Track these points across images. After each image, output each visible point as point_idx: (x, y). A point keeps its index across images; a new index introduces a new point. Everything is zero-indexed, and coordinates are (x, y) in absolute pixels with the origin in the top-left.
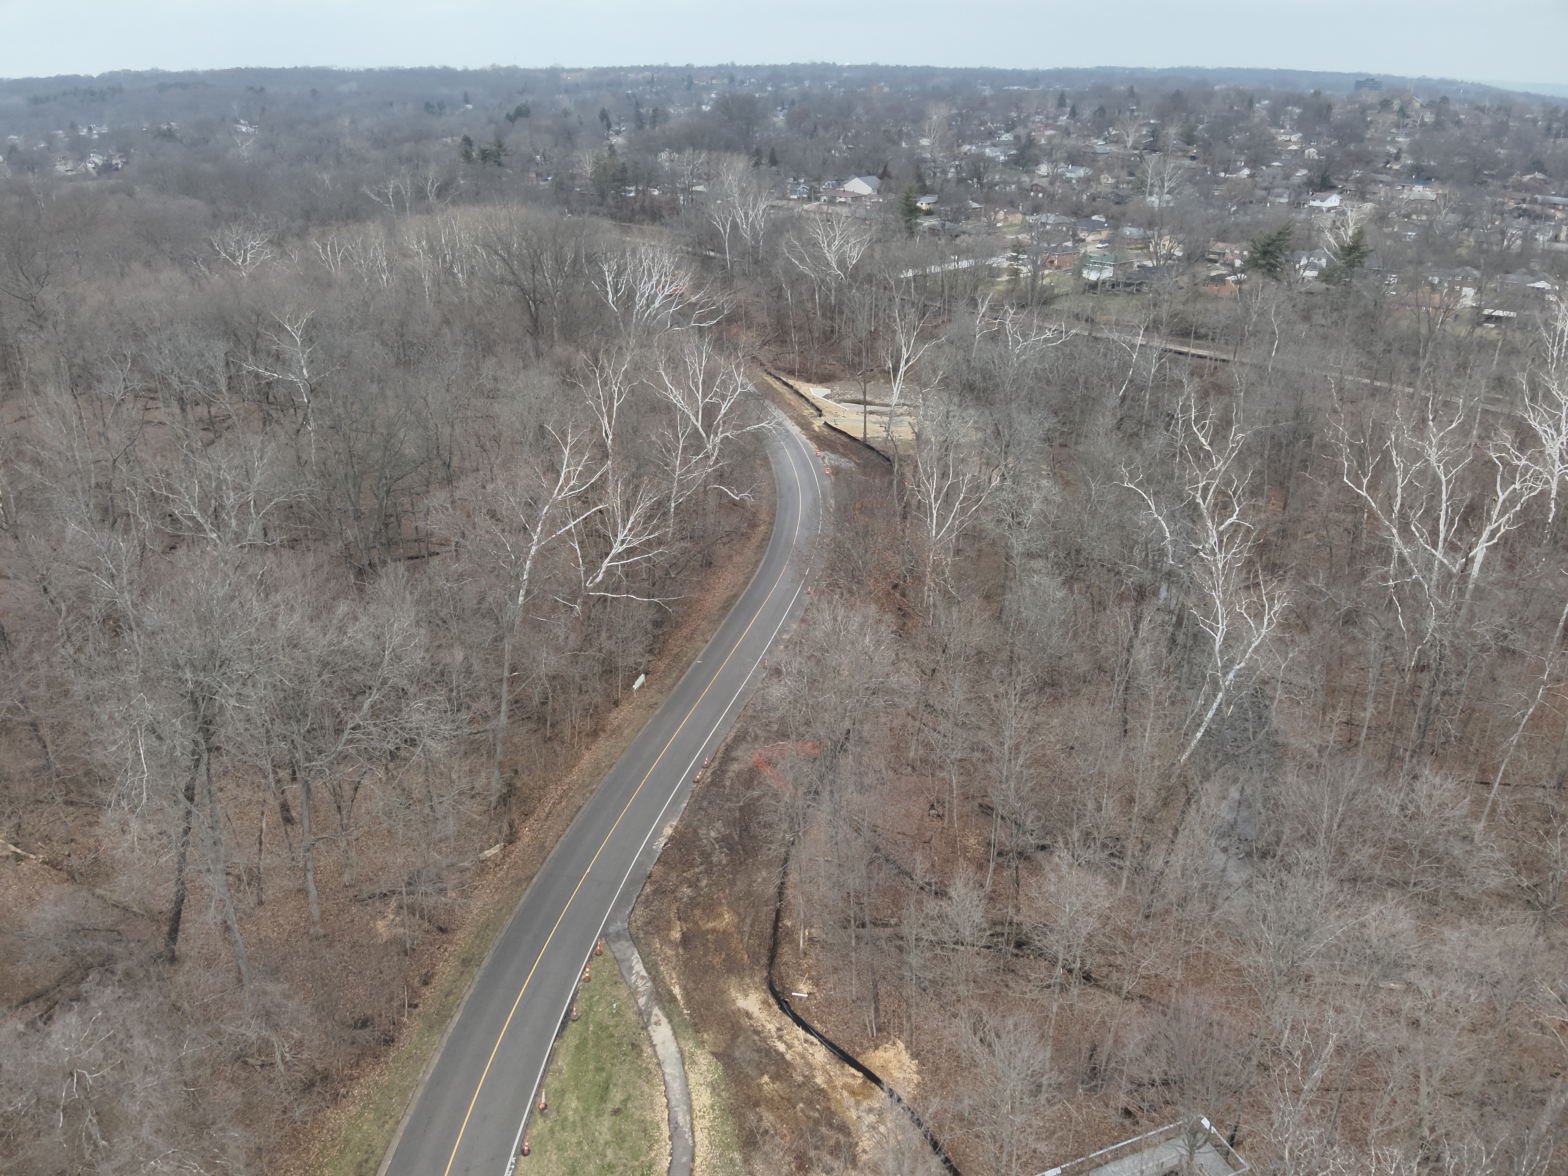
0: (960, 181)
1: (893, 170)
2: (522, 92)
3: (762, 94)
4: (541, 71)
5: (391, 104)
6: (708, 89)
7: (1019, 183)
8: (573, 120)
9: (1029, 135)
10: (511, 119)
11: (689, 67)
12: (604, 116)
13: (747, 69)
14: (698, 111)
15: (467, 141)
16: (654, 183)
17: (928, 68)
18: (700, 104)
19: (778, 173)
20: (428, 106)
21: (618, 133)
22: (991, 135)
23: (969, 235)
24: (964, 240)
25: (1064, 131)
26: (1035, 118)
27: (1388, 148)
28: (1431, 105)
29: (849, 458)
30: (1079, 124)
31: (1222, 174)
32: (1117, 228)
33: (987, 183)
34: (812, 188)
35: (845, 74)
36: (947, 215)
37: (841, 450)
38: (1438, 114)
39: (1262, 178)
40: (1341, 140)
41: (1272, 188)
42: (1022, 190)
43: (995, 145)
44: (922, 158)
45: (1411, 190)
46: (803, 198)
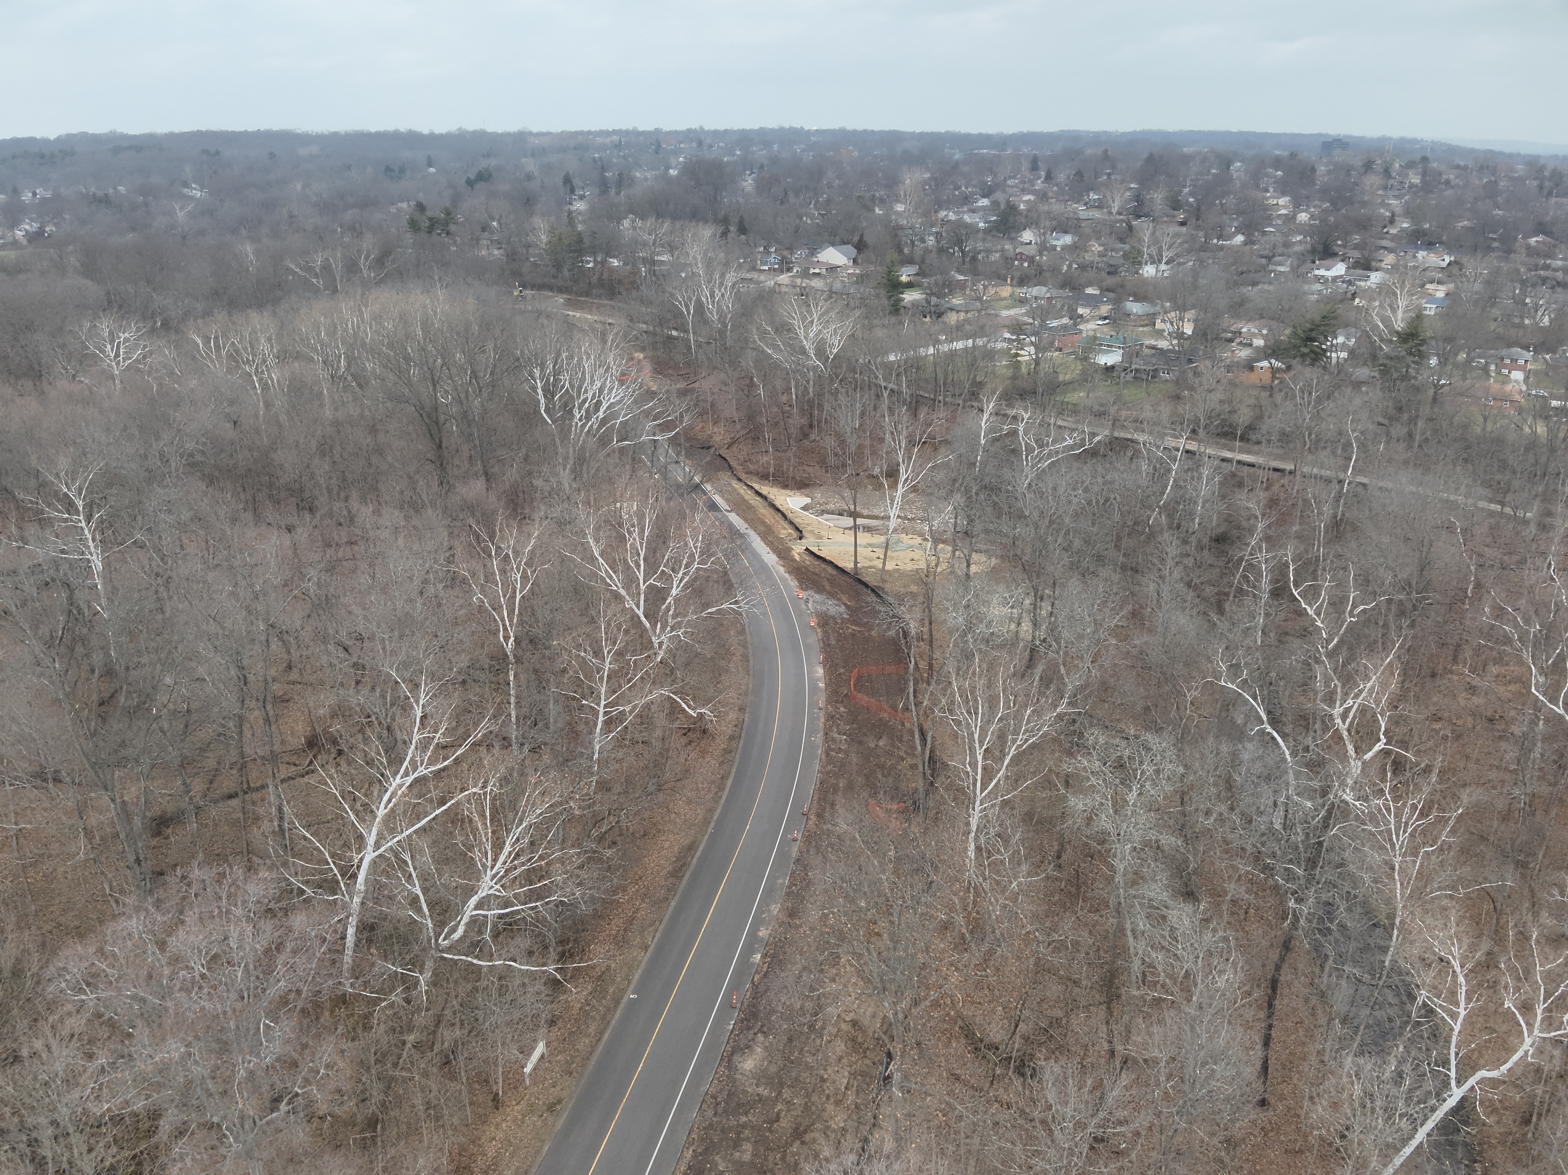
0: (941, 251)
1: (869, 239)
2: (488, 155)
3: (731, 158)
6: (676, 152)
7: (1002, 251)
8: (535, 184)
9: (1008, 202)
10: (470, 183)
11: (657, 131)
12: (568, 180)
13: (716, 133)
14: (665, 175)
16: (614, 253)
18: (668, 168)
19: (747, 243)
20: (388, 169)
21: (582, 197)
22: (966, 200)
23: (958, 312)
24: (952, 318)
25: (1043, 196)
26: (1010, 182)
27: (1382, 211)
28: (1411, 165)
29: (838, 599)
30: (1055, 188)
31: (1215, 241)
32: (1117, 302)
33: (969, 251)
34: (784, 258)
35: (813, 139)
36: (930, 288)
37: (827, 587)
38: (1424, 174)
39: (1261, 246)
40: (1333, 204)
41: (1274, 256)
42: (1007, 258)
43: (973, 211)
44: (898, 225)
45: (1415, 257)
46: (774, 270)
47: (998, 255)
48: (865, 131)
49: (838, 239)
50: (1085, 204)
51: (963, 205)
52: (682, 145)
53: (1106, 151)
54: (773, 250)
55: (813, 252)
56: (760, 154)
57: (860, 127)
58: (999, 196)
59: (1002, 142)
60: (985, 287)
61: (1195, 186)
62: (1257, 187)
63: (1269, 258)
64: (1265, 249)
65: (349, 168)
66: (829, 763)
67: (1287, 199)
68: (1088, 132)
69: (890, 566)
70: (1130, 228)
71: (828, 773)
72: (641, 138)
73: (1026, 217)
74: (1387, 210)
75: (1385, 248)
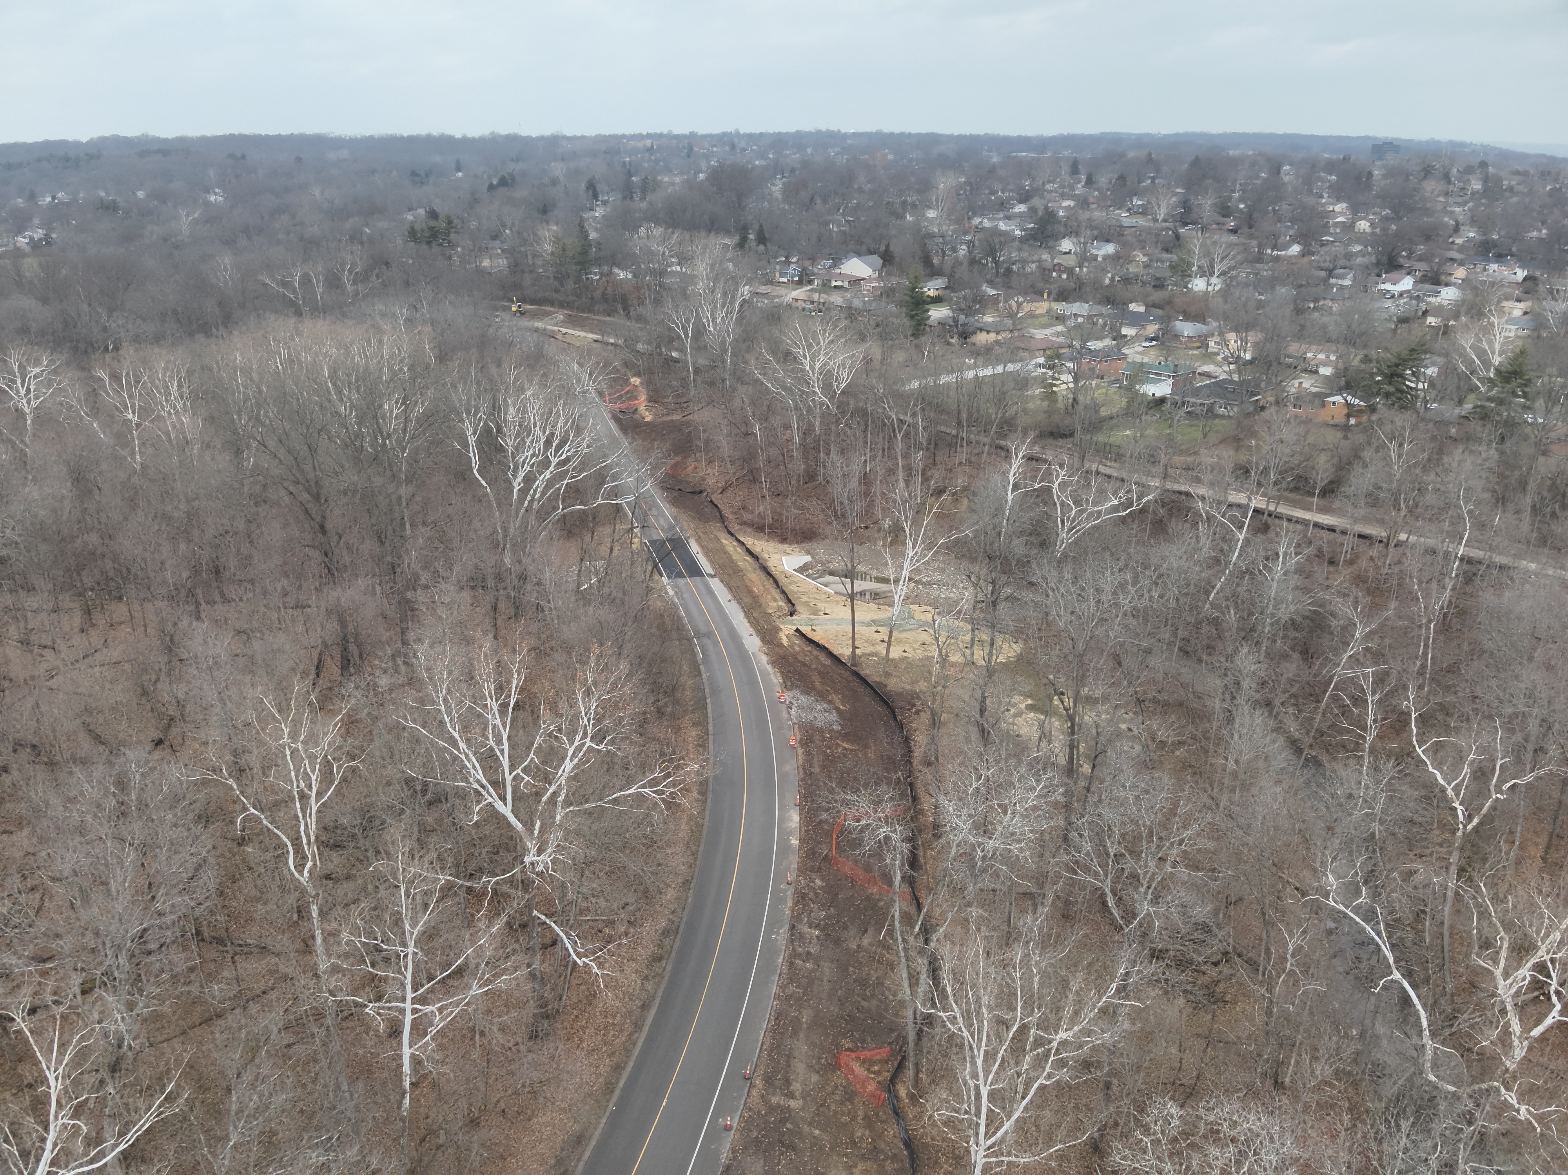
0: (973, 262)
1: (896, 248)
3: (762, 162)
6: (708, 156)
7: (1039, 262)
8: (558, 189)
9: (1046, 208)
11: (692, 135)
12: (593, 185)
13: (750, 137)
14: (693, 180)
16: (624, 264)
17: (933, 135)
18: (697, 172)
19: (766, 252)
20: (414, 174)
21: (606, 203)
22: (1003, 205)
23: (988, 332)
24: (982, 338)
25: (1084, 203)
26: (1049, 187)
27: (1446, 219)
28: (1469, 170)
29: (830, 702)
30: (1096, 193)
31: (1269, 251)
32: (1165, 321)
33: (1003, 262)
34: (804, 269)
35: (849, 142)
36: (957, 303)
37: (817, 684)
38: (1486, 179)
39: (1321, 257)
40: (1394, 210)
41: (1335, 268)
42: (1044, 270)
43: (1009, 218)
44: (928, 234)
45: (1485, 270)
46: (793, 281)
47: (1034, 266)
48: (902, 134)
49: (864, 248)
50: (1129, 210)
51: (998, 211)
52: (715, 149)
53: (1150, 154)
54: (794, 260)
55: (837, 262)
56: (793, 158)
57: (897, 129)
58: (1036, 202)
59: (1041, 144)
60: (1019, 305)
61: (1244, 191)
62: (1310, 191)
63: (1330, 273)
64: (1325, 261)
65: (374, 171)
66: (791, 980)
67: (1344, 205)
68: (1130, 134)
69: (896, 653)
70: (1177, 237)
71: (788, 998)
72: (674, 142)
73: (1065, 225)
74: (1451, 218)
75: (1452, 260)
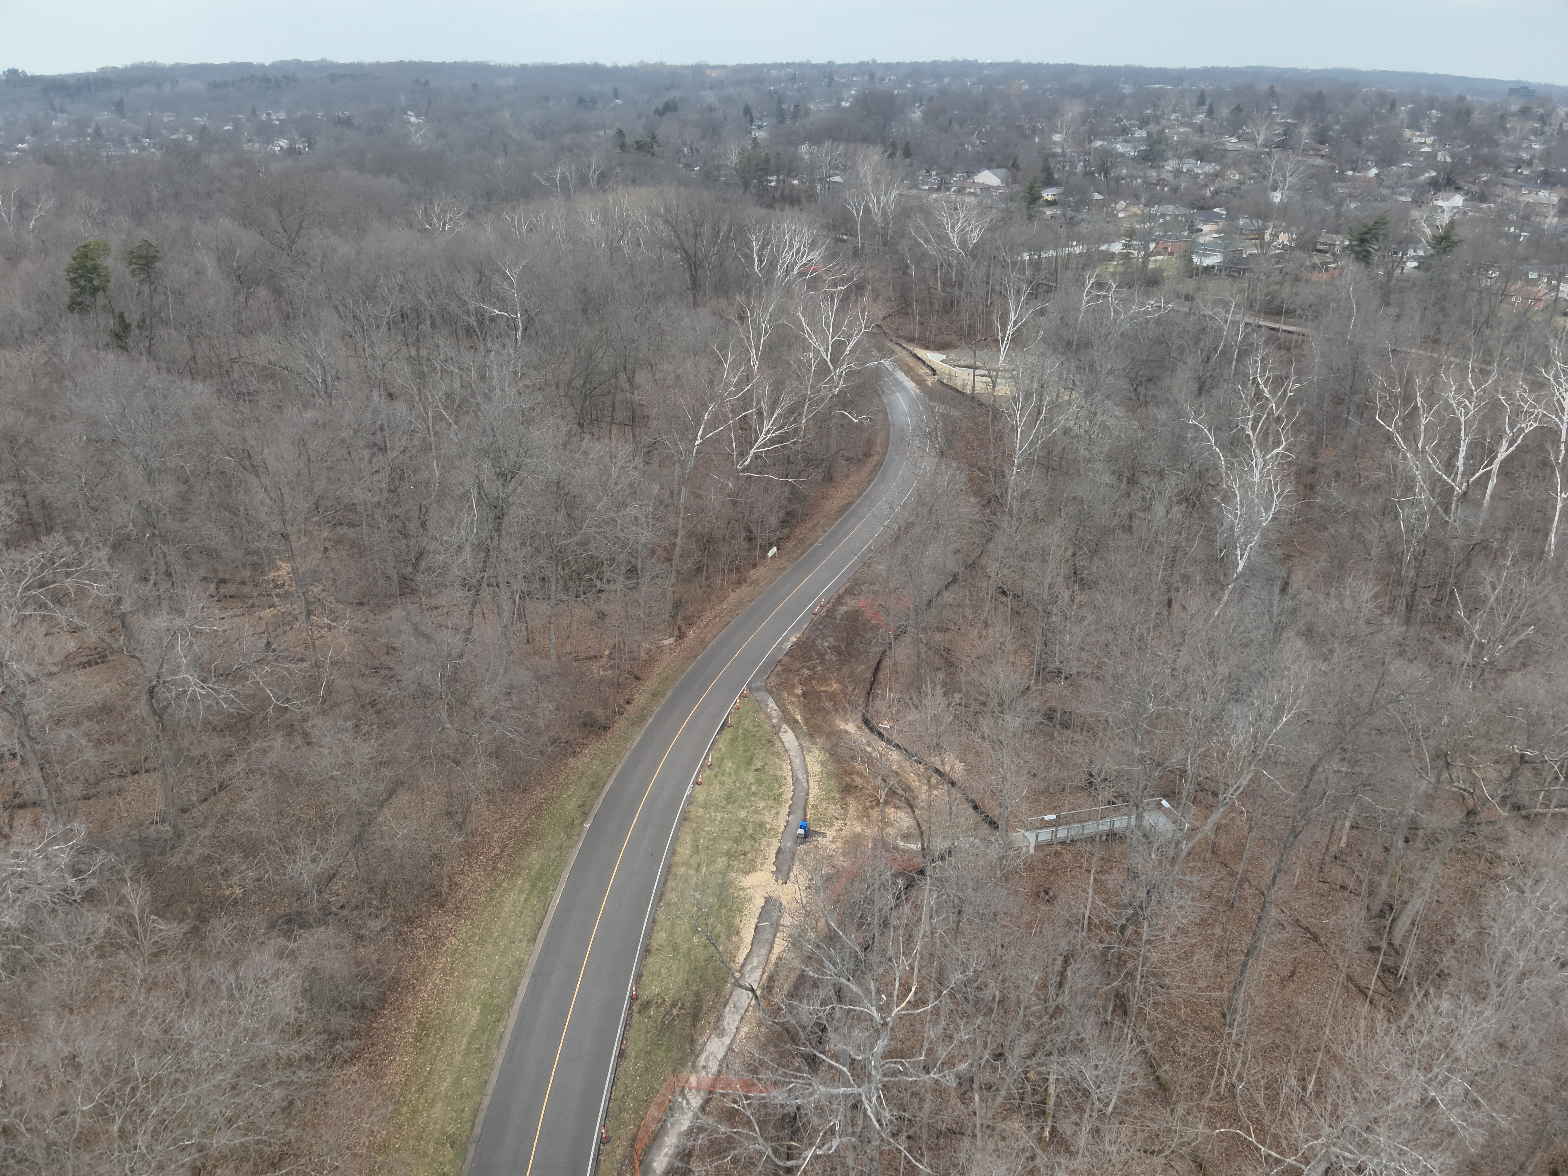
0: (1087, 174)
1: (1022, 163)
2: (669, 88)
3: (901, 91)
4: (688, 68)
5: (547, 99)
6: (848, 85)
7: (1145, 178)
8: (718, 115)
9: (1162, 132)
10: (660, 113)
11: (830, 64)
12: (747, 111)
13: (888, 66)
14: (838, 107)
15: (620, 133)
16: (793, 174)
17: (1071, 65)
18: (840, 100)
19: (911, 165)
20: (581, 101)
21: (760, 128)
22: (1124, 131)
25: (1199, 129)
26: (1169, 116)
29: (957, 408)
30: (1214, 122)
31: (1350, 173)
33: (1114, 177)
34: (943, 179)
35: (986, 72)
36: (1068, 206)
37: (949, 401)
43: (1127, 141)
44: (1052, 154)
46: (934, 189)
47: (1142, 180)
49: (995, 163)
50: (1239, 137)
51: (1119, 135)
52: (854, 78)
54: (934, 172)
55: (970, 173)
56: (931, 86)
57: (1035, 60)
58: (1153, 128)
59: (1180, 77)
72: (815, 71)
73: (1175, 147)
